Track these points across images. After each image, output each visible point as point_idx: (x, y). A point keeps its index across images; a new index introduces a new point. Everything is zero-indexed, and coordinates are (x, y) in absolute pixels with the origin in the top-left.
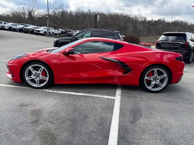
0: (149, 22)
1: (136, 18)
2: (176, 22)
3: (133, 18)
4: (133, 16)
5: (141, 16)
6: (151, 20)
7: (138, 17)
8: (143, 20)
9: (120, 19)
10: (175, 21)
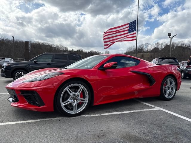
0: (70, 51)
1: (58, 48)
2: (92, 53)
3: (55, 48)
4: (55, 46)
5: (63, 47)
6: (72, 50)
7: (60, 46)
8: (65, 50)
9: (42, 48)
10: (91, 51)
